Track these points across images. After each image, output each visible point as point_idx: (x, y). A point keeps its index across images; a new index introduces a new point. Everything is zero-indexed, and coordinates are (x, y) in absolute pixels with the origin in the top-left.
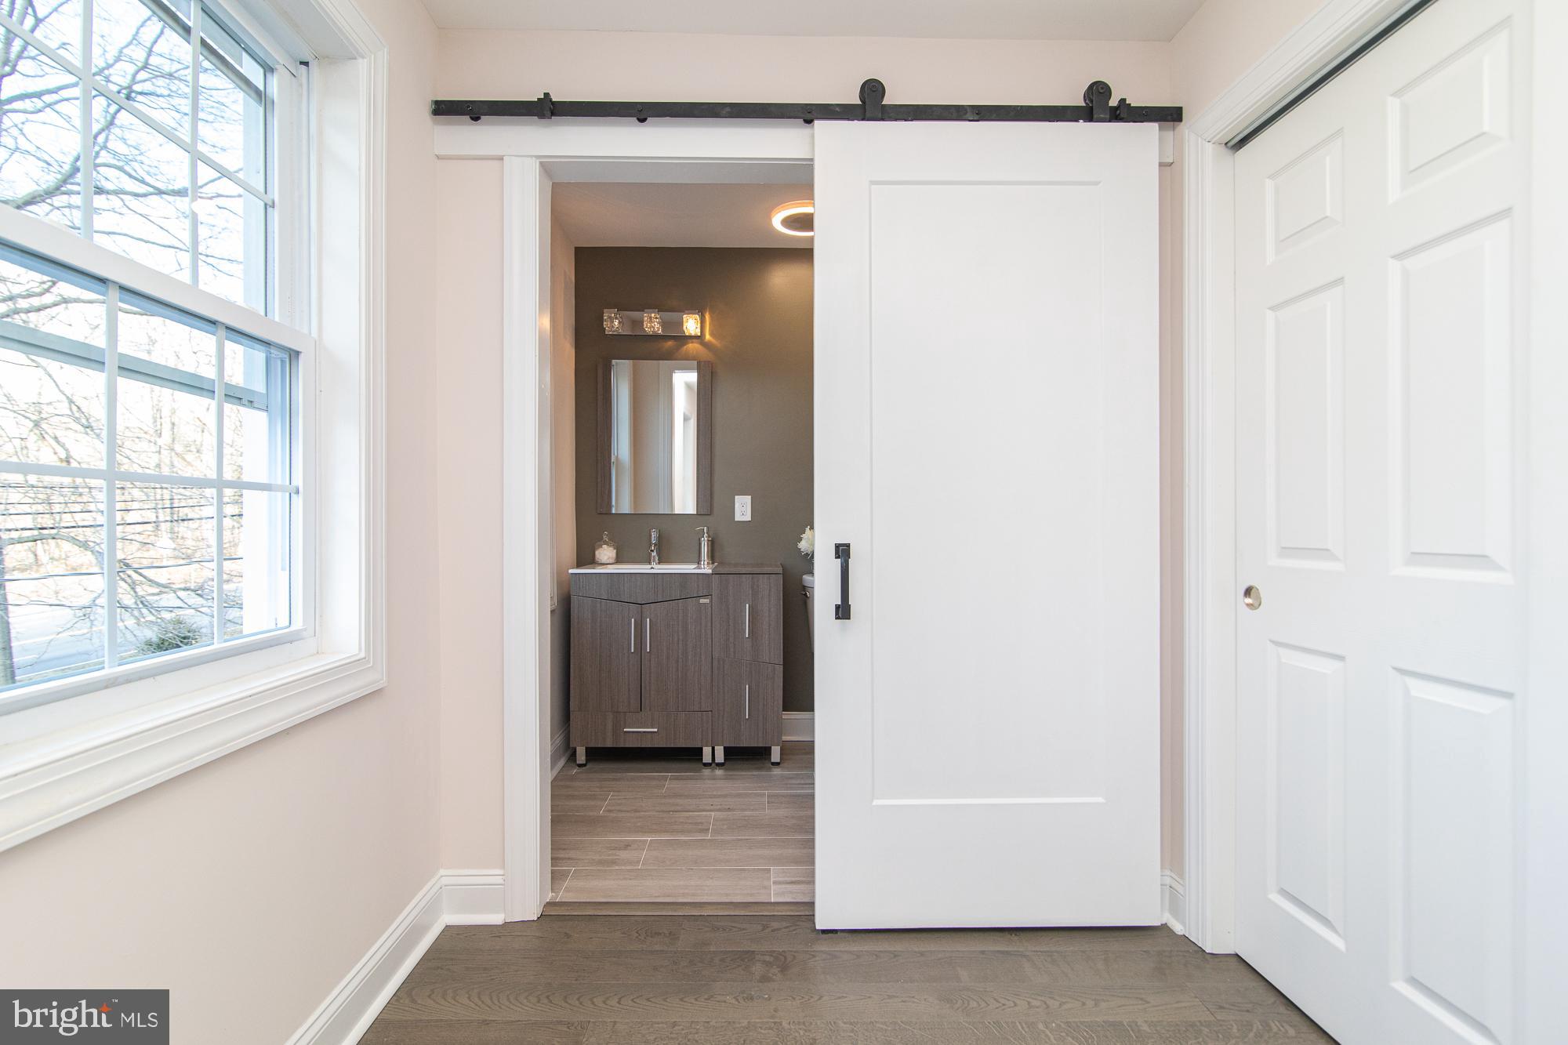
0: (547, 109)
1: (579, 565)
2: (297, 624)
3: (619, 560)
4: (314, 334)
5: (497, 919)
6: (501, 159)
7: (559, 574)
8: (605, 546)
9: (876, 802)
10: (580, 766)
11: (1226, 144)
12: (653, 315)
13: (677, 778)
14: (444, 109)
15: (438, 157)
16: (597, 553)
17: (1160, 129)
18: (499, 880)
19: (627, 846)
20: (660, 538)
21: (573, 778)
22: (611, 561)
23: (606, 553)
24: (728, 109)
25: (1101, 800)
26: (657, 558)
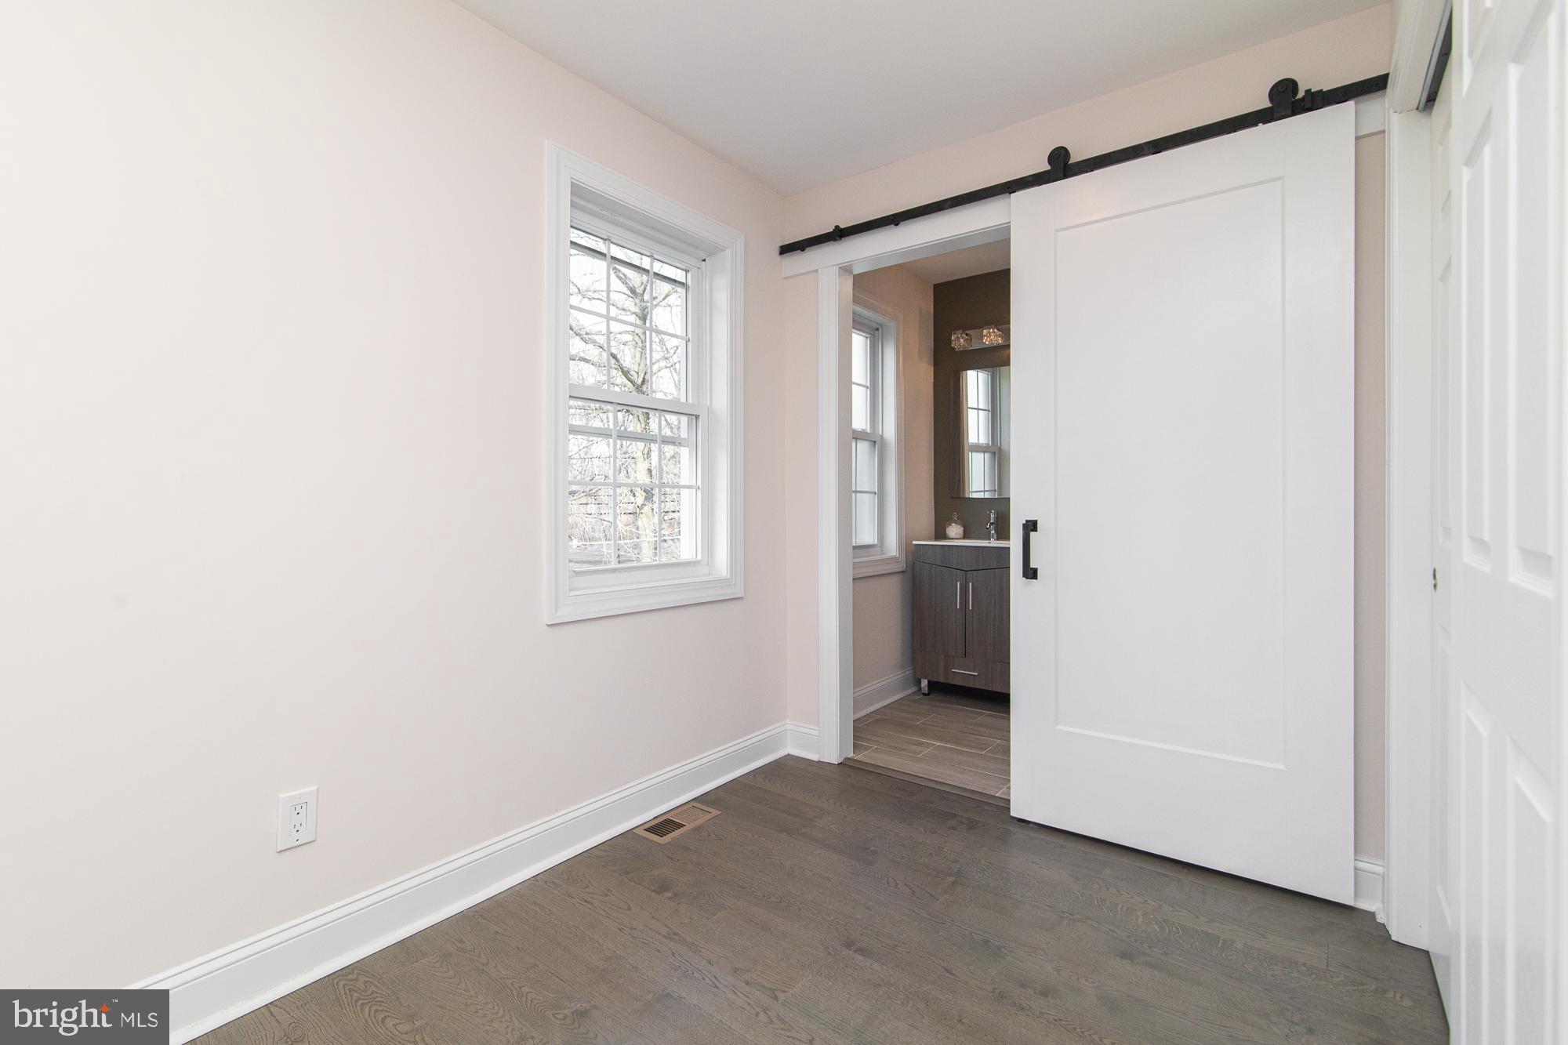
0: (839, 234)
1: (937, 538)
2: (699, 558)
3: (966, 536)
4: (708, 404)
5: (815, 757)
6: (817, 271)
7: (908, 544)
8: (953, 524)
9: (1058, 728)
10: (924, 694)
11: (1417, 109)
12: (991, 330)
13: (991, 716)
14: (786, 250)
15: (785, 278)
16: (947, 530)
17: (1356, 104)
18: (816, 733)
19: (920, 744)
20: (997, 518)
21: (915, 701)
22: (958, 536)
23: (955, 530)
24: (950, 203)
25: (1282, 767)
26: (995, 536)
